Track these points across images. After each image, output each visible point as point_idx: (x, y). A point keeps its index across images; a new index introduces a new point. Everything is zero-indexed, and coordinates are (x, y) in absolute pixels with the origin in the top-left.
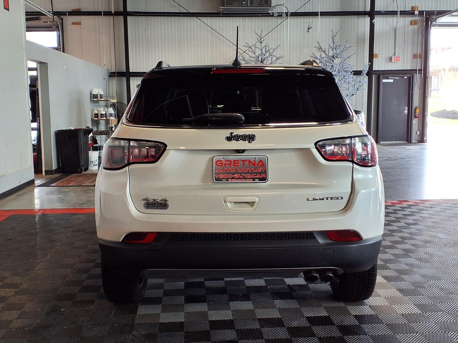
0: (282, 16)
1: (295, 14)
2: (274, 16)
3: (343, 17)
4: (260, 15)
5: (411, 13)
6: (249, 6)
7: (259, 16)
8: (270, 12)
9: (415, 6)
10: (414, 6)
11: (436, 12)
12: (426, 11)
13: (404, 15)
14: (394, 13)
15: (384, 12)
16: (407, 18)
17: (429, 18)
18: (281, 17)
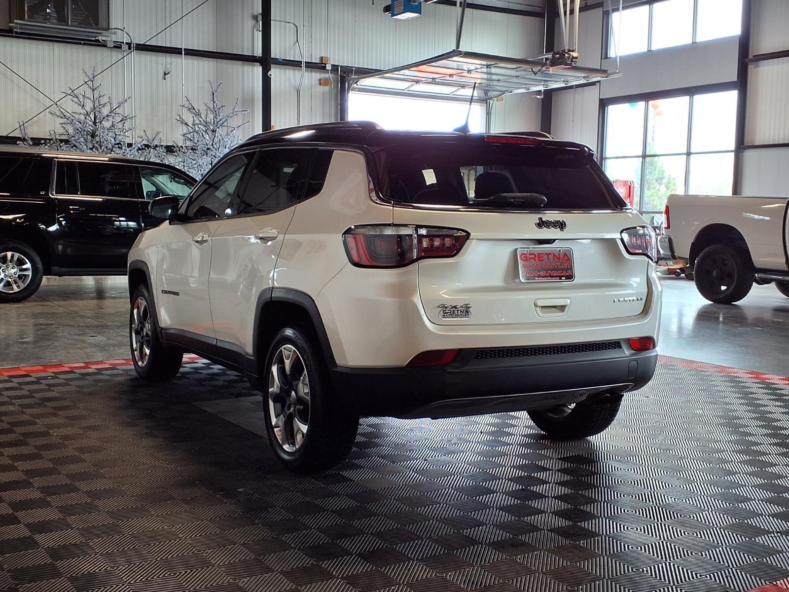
0: (120, 48)
1: (143, 48)
2: (108, 46)
3: (219, 60)
4: (82, 42)
5: (319, 66)
6: (70, 24)
7: (80, 44)
8: (100, 38)
9: (325, 57)
10: (323, 56)
11: (354, 68)
12: (341, 67)
13: (310, 69)
14: (296, 64)
15: (281, 60)
16: (314, 74)
17: (346, 78)
18: (120, 50)
